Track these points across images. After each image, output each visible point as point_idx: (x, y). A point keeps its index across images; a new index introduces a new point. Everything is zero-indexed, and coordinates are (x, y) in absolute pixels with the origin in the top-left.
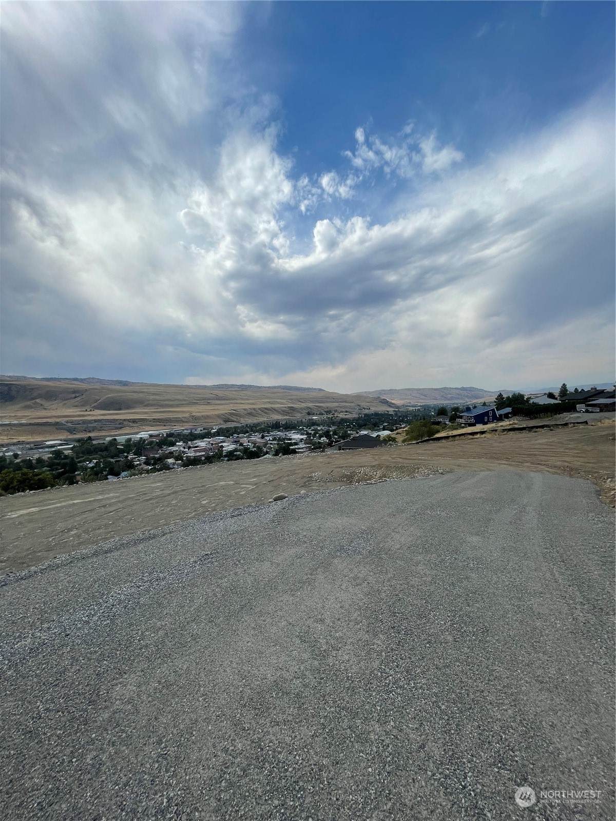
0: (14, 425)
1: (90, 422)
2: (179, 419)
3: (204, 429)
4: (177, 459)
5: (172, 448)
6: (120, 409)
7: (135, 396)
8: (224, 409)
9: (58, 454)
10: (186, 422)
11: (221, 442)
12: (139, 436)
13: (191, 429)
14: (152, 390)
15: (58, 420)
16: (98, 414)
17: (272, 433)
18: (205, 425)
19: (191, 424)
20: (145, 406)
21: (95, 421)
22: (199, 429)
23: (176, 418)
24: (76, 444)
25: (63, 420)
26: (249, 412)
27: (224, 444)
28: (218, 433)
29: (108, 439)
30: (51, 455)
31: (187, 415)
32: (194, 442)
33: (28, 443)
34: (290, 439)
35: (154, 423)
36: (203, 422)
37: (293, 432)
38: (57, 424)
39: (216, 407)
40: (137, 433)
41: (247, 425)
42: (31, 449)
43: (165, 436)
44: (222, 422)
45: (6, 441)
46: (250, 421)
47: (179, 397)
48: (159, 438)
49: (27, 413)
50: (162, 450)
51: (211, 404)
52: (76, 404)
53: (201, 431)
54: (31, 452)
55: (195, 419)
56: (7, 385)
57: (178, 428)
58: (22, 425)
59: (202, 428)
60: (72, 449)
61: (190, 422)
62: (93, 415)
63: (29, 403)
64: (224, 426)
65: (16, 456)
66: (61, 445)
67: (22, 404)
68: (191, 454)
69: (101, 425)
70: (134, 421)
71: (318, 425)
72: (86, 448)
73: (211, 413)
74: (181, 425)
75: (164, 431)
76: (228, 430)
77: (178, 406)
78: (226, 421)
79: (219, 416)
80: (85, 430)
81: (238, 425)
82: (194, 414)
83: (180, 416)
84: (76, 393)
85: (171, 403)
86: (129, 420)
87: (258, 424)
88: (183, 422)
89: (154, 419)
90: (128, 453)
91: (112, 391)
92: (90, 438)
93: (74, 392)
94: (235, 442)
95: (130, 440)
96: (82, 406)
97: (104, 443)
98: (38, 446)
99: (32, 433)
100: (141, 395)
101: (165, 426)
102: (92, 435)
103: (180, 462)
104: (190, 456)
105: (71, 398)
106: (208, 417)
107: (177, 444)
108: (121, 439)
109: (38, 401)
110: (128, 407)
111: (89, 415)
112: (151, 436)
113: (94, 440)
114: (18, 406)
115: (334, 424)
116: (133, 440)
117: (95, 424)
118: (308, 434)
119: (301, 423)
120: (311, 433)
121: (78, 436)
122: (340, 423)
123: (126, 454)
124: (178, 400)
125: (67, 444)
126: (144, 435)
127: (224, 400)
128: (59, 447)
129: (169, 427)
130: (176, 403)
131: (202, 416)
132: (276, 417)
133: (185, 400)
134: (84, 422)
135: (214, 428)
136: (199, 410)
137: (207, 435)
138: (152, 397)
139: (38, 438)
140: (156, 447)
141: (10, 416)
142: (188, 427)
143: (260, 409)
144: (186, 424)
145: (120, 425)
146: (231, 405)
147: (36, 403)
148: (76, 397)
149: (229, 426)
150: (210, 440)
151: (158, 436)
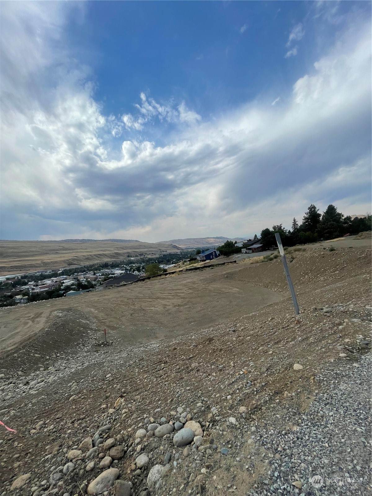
2: (33, 265)
3: (52, 271)
4: (24, 295)
5: (24, 286)
8: (68, 256)
10: (39, 267)
11: (64, 280)
13: (43, 272)
14: (11, 245)
17: (102, 271)
18: (54, 268)
19: (42, 268)
20: (4, 257)
22: (49, 271)
23: (30, 264)
26: (87, 257)
27: (65, 281)
28: (63, 274)
31: (39, 262)
32: (43, 281)
34: (114, 274)
35: (12, 270)
36: (52, 266)
37: (116, 269)
39: (63, 255)
41: (85, 266)
43: (20, 278)
44: (66, 265)
46: (87, 263)
47: (34, 249)
48: (14, 280)
50: (15, 289)
51: (59, 254)
53: (50, 272)
55: (45, 264)
57: (31, 272)
59: (51, 271)
61: (42, 267)
64: (68, 268)
68: (37, 290)
71: (134, 263)
73: (58, 260)
74: (34, 269)
75: (18, 275)
76: (70, 270)
77: (33, 256)
78: (70, 264)
79: (64, 261)
81: (78, 267)
82: (44, 261)
83: (33, 263)
85: (27, 254)
87: (93, 265)
88: (37, 267)
89: (11, 266)
94: (74, 278)
101: (21, 270)
103: (27, 297)
104: (36, 292)
106: (56, 262)
107: (29, 283)
112: (8, 279)
115: (144, 262)
118: (126, 270)
119: (123, 263)
120: (128, 269)
122: (147, 261)
124: (33, 252)
126: (1, 279)
127: (70, 250)
129: (24, 272)
130: (31, 253)
131: (51, 262)
132: (106, 260)
133: (39, 251)
135: (60, 269)
136: (49, 258)
137: (55, 275)
138: (11, 250)
140: (10, 288)
142: (40, 270)
143: (95, 255)
144: (38, 268)
146: (74, 253)
149: (72, 268)
150: (56, 278)
151: (14, 278)
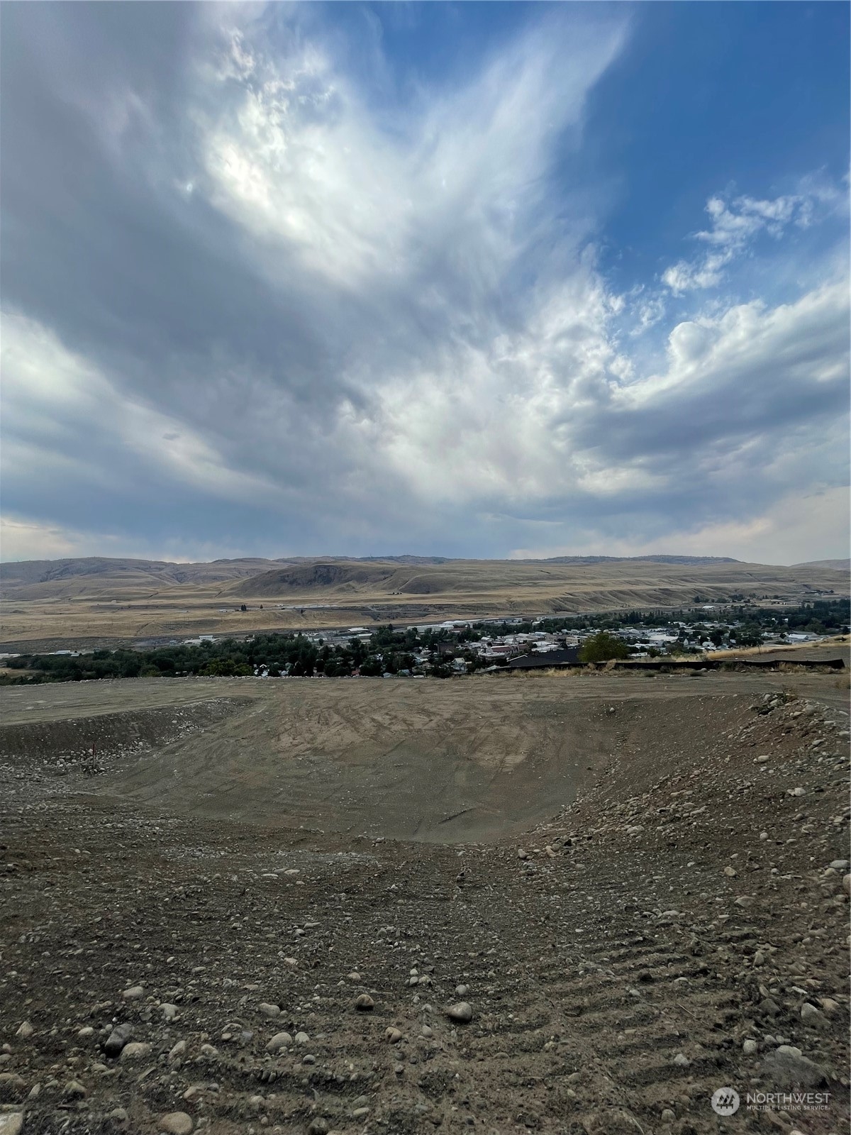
0: (327, 609)
1: (395, 607)
2: (493, 606)
3: (524, 620)
5: (475, 643)
6: (428, 592)
7: (446, 576)
8: (555, 592)
9: (355, 643)
10: (503, 610)
11: (539, 640)
12: (442, 626)
13: (507, 620)
14: (466, 568)
15: (364, 604)
16: (405, 598)
17: (621, 630)
18: (527, 615)
19: (507, 612)
20: (455, 588)
21: (400, 606)
22: (517, 620)
23: (489, 604)
24: (375, 632)
25: (369, 605)
26: (593, 596)
27: (539, 643)
28: (540, 627)
29: (410, 628)
30: (349, 644)
31: (504, 601)
32: (505, 637)
33: (335, 629)
34: (647, 642)
35: (463, 611)
36: (524, 611)
37: (659, 629)
38: (363, 609)
39: (544, 590)
40: (441, 622)
41: (586, 616)
42: (337, 635)
43: (471, 627)
44: (550, 611)
45: (319, 626)
46: (593, 610)
47: (497, 576)
48: (463, 630)
49: (340, 596)
50: (462, 646)
51: (539, 586)
52: (384, 586)
53: (519, 622)
54: (334, 639)
55: (514, 605)
56: (325, 567)
57: (491, 618)
58: (332, 609)
59: (521, 619)
60: (370, 638)
61: (507, 610)
62: (399, 599)
63: (343, 585)
64: (551, 618)
65: (321, 642)
66: (363, 632)
67: (337, 587)
68: (489, 653)
69: (406, 611)
70: (440, 607)
71: (710, 620)
72: (385, 638)
73: (536, 598)
74: (495, 613)
75: (469, 621)
76: (556, 622)
77: (495, 588)
78: (558, 609)
79: (546, 603)
80: (389, 617)
81: (572, 616)
82: (511, 600)
83: (494, 601)
84: (386, 573)
85: (488, 584)
86: (434, 606)
87: (605, 616)
88: (499, 609)
89: (463, 605)
90: (424, 647)
91: (421, 570)
92: (391, 627)
93: (383, 573)
94: (559, 640)
95: (430, 630)
96: (391, 588)
97: (402, 633)
98: (344, 632)
99: (340, 618)
100: (452, 575)
101: (475, 614)
102: (393, 622)
103: (471, 662)
104: (485, 656)
105: (381, 580)
106: (531, 603)
107: (483, 638)
108: (422, 629)
109: (351, 583)
110: (437, 591)
111: (395, 599)
112: (456, 627)
113: (395, 628)
114: (334, 589)
116: (433, 630)
117: (399, 610)
118: (683, 634)
119: (679, 616)
120: (687, 634)
121: (381, 623)
123: (421, 648)
124: (495, 580)
125: (369, 632)
126: (448, 625)
127: (559, 579)
128: (360, 635)
129: (479, 616)
130: (492, 584)
131: (524, 602)
132: (637, 605)
133: (504, 581)
134: (390, 607)
135: (538, 618)
136: (519, 594)
137: (527, 628)
138: (464, 577)
139: (344, 624)
140: (455, 641)
141: (326, 600)
142: (503, 616)
143: (610, 592)
144: (501, 612)
145: (424, 611)
146: (567, 587)
147: (349, 586)
148: (385, 578)
149: (559, 618)
150: (527, 635)
151: (463, 626)
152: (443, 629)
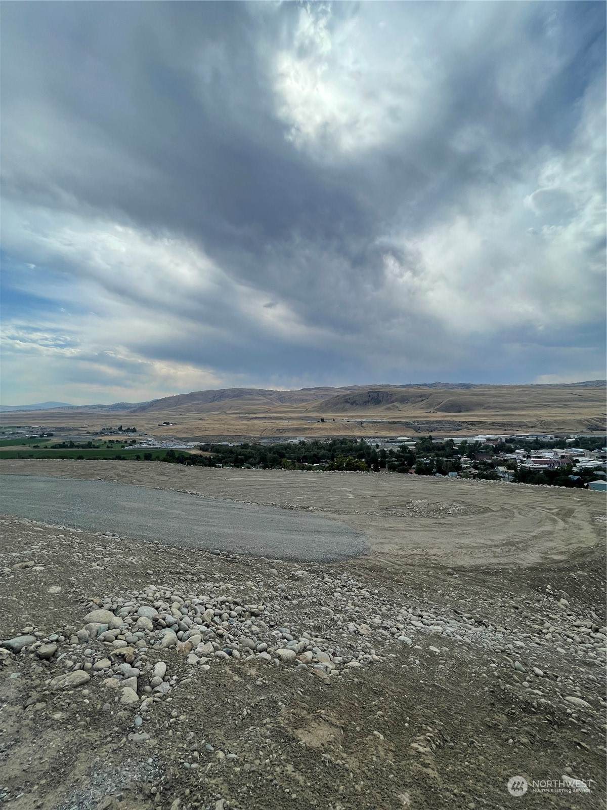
0: (379, 422)
1: (432, 423)
2: (523, 424)
3: (556, 437)
4: (509, 468)
5: (510, 455)
6: (460, 412)
7: (475, 399)
8: (588, 413)
9: (404, 448)
10: (533, 427)
11: (579, 455)
12: (475, 439)
13: (539, 436)
14: (494, 392)
15: (408, 420)
16: (439, 416)
18: (558, 432)
19: (538, 430)
20: (485, 408)
21: (437, 422)
22: (549, 437)
23: (519, 422)
24: (419, 441)
25: (410, 420)
27: (580, 459)
28: (576, 444)
29: (446, 439)
30: (399, 449)
31: (533, 420)
32: (539, 451)
33: (386, 437)
35: (493, 427)
36: (556, 429)
38: (407, 423)
39: (577, 411)
40: (474, 436)
42: (388, 442)
43: (504, 441)
44: (585, 430)
45: (374, 435)
47: (525, 399)
48: (497, 443)
49: (388, 413)
50: (497, 456)
51: (571, 407)
52: (422, 406)
53: (551, 439)
54: (387, 444)
55: (544, 424)
56: (376, 392)
57: (520, 434)
58: (383, 423)
59: (553, 436)
60: (415, 445)
61: (537, 427)
62: (435, 417)
63: (390, 405)
64: (588, 436)
65: (377, 446)
66: (408, 441)
67: (385, 407)
68: (529, 464)
69: (441, 426)
70: (472, 424)
72: (426, 446)
73: (570, 418)
74: (525, 430)
75: (501, 436)
76: (593, 440)
77: (523, 409)
78: (593, 428)
79: (580, 422)
80: (428, 430)
82: (543, 418)
83: (524, 420)
84: (422, 397)
85: (516, 405)
86: (467, 423)
88: (529, 427)
89: (493, 423)
90: (462, 455)
91: (452, 394)
92: (430, 438)
93: (421, 396)
94: (602, 457)
95: (465, 442)
96: (427, 408)
97: (441, 443)
98: (393, 440)
99: (390, 429)
100: (481, 397)
101: (505, 430)
102: (433, 434)
103: (513, 471)
104: (527, 467)
105: (419, 402)
106: (563, 422)
107: (517, 451)
108: (458, 441)
109: (395, 404)
110: (467, 410)
111: (432, 416)
112: (488, 440)
113: (434, 439)
114: (383, 408)
116: (468, 442)
117: (436, 425)
121: (422, 434)
123: (459, 456)
124: (523, 402)
125: (412, 441)
126: (481, 438)
128: (406, 443)
129: (510, 432)
130: (522, 405)
131: (555, 421)
133: (533, 402)
134: (428, 423)
135: (572, 436)
136: (549, 414)
137: (561, 444)
138: (494, 399)
139: (393, 434)
140: (491, 452)
141: (377, 416)
142: (534, 433)
144: (532, 430)
145: (458, 426)
146: (602, 408)
147: (394, 406)
148: (422, 401)
149: (597, 436)
150: (562, 451)
151: (496, 440)
152: (477, 441)
